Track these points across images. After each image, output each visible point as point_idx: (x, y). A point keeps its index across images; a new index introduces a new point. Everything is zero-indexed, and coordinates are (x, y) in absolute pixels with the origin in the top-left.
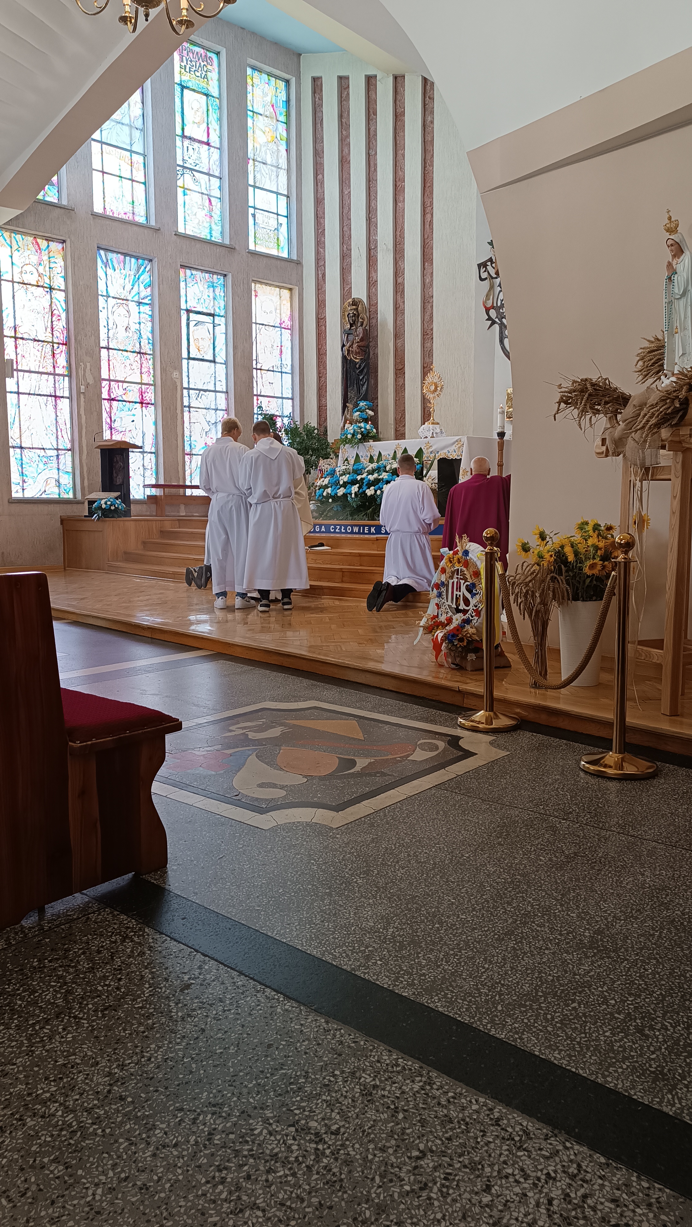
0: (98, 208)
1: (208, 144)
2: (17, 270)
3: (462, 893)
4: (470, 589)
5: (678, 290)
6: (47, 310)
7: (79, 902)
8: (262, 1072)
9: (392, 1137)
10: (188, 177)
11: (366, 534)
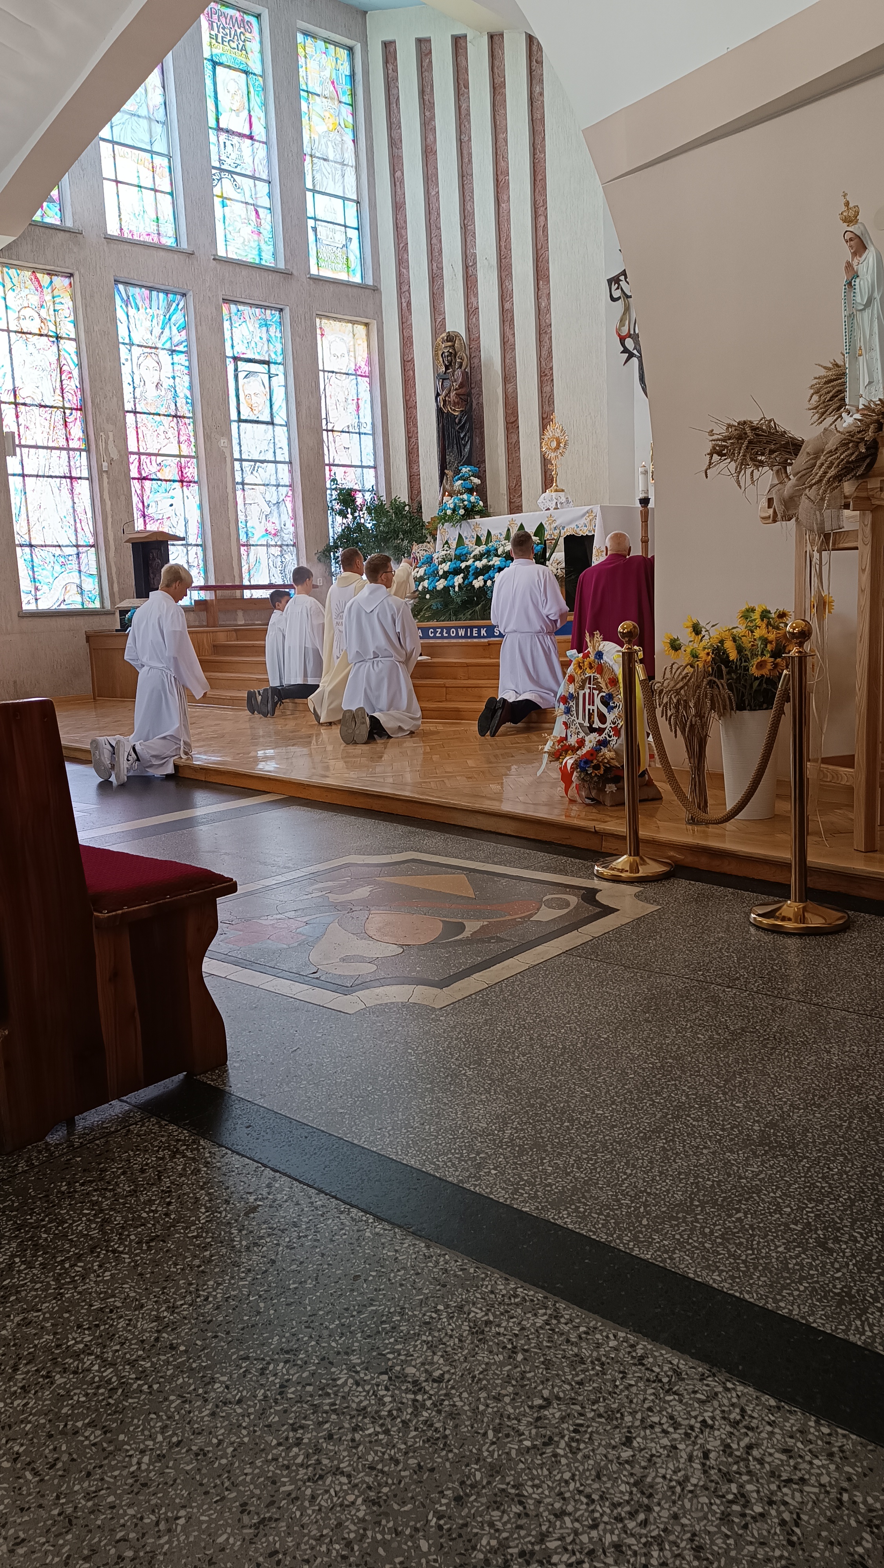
0: (113, 229)
1: (251, 137)
2: (12, 315)
3: (599, 1083)
4: (605, 702)
5: (860, 299)
6: (54, 366)
7: (117, 1110)
8: (347, 1309)
9: (510, 1383)
10: (227, 182)
11: (475, 637)
